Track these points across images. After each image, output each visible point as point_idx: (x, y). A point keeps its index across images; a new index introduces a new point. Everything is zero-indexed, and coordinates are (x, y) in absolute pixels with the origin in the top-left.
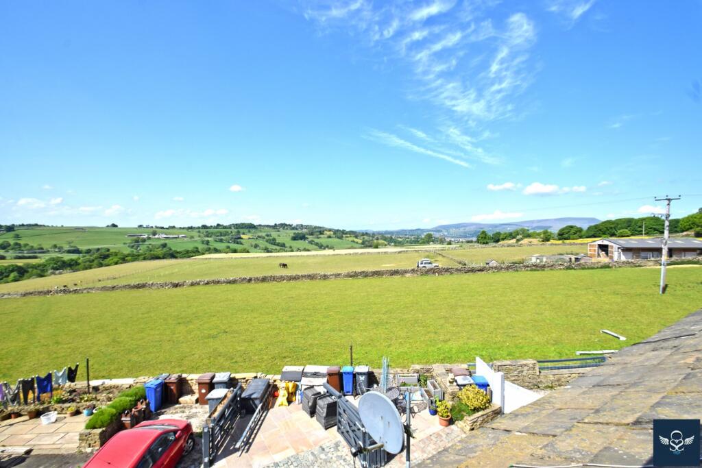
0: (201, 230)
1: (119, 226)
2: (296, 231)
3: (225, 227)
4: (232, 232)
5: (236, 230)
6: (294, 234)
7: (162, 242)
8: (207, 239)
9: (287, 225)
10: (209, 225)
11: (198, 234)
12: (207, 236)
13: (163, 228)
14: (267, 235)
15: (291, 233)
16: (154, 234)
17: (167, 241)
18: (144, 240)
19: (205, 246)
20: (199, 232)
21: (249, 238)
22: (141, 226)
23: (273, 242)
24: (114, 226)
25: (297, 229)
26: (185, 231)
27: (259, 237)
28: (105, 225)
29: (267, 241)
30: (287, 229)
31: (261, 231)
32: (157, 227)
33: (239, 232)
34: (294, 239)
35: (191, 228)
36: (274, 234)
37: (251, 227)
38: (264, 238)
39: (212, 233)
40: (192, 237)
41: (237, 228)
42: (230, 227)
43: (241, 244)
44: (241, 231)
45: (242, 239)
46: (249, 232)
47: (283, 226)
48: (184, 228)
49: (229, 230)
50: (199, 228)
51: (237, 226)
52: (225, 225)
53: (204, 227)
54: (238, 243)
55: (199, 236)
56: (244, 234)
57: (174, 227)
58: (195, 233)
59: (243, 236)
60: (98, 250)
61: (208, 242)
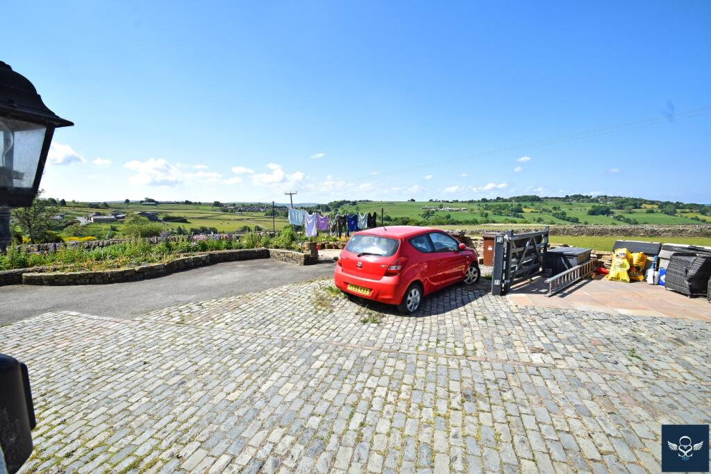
0: (481, 204)
1: (416, 201)
2: (597, 205)
3: (506, 200)
4: (512, 205)
5: (517, 203)
6: (593, 207)
7: (447, 214)
8: (486, 211)
9: (583, 197)
10: (488, 199)
11: (477, 207)
12: (486, 209)
13: (448, 202)
14: (555, 208)
15: (589, 207)
16: (441, 207)
17: (450, 213)
18: (433, 212)
19: (484, 219)
20: (479, 205)
21: (532, 212)
22: (431, 200)
23: (563, 217)
24: (413, 200)
25: (597, 201)
26: (466, 204)
27: (544, 210)
28: (407, 200)
29: (554, 215)
30: (583, 201)
31: (547, 204)
32: (443, 201)
33: (520, 205)
34: (592, 213)
35: (471, 202)
36: (564, 208)
37: (535, 199)
38: (551, 212)
39: (492, 206)
40: (472, 210)
41: (518, 201)
42: (510, 200)
43: (522, 217)
44: (523, 204)
45: (523, 212)
46: (532, 205)
47: (578, 198)
48: (465, 202)
49: (509, 204)
50: (479, 201)
51: (518, 199)
52: (505, 198)
53: (484, 200)
54: (518, 217)
55: (479, 209)
56: (526, 207)
57: (457, 201)
58: (475, 207)
59: (524, 210)
60: (402, 218)
61: (486, 215)
